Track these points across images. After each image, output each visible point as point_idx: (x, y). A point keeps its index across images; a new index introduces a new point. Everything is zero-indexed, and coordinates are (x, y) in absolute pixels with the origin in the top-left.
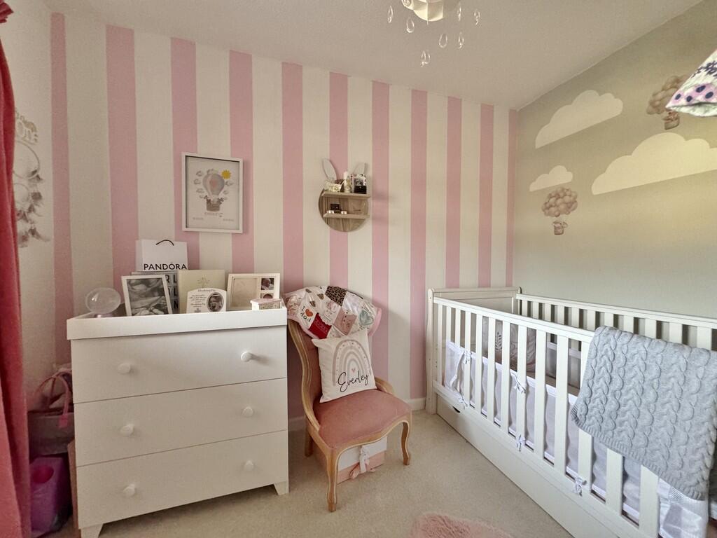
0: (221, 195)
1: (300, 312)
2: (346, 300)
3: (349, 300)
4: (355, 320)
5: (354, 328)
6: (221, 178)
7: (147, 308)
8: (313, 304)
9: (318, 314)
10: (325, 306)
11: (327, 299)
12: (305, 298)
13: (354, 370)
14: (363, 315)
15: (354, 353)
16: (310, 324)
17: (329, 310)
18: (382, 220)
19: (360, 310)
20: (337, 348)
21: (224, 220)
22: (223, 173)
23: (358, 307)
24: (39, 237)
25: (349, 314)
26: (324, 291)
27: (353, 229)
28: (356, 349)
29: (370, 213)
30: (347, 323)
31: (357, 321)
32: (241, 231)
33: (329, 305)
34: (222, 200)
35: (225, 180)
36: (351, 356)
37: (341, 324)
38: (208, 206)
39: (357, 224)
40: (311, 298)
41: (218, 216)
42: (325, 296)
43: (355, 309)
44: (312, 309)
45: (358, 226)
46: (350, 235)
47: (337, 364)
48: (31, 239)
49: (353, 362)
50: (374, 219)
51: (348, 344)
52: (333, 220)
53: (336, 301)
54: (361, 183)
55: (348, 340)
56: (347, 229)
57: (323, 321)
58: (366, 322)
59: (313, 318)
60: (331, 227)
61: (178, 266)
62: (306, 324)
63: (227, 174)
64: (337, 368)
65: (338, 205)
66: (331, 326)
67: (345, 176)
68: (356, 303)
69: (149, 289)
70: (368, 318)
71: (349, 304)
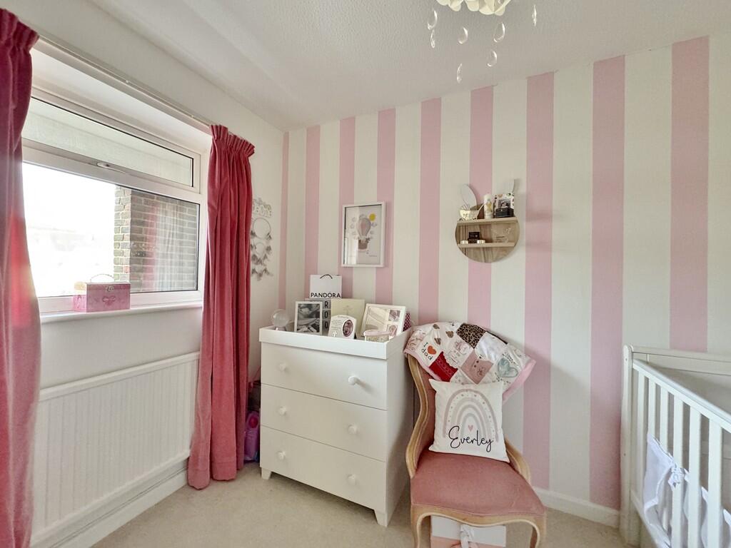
0: (369, 235)
1: (421, 347)
2: (481, 342)
3: (486, 343)
4: (489, 369)
5: (487, 377)
6: (369, 221)
7: (307, 325)
8: (438, 341)
9: (442, 353)
10: (453, 345)
11: (457, 338)
12: (430, 334)
13: (471, 428)
14: (503, 364)
15: (474, 408)
16: (431, 363)
17: (457, 351)
18: (542, 246)
19: (499, 358)
20: (454, 396)
21: (371, 256)
22: (370, 216)
23: (496, 353)
24: (268, 273)
25: (483, 359)
26: (455, 329)
27: (497, 259)
28: (478, 403)
29: (523, 239)
30: (478, 371)
31: (493, 369)
32: (381, 265)
33: (458, 345)
34: (369, 239)
35: (372, 222)
36: (469, 410)
37: (471, 370)
38: (359, 245)
39: (504, 253)
40: (437, 334)
41: (365, 254)
42: (455, 334)
43: (492, 355)
44: (436, 347)
45: (505, 255)
46: (495, 266)
47: (450, 414)
48: (265, 275)
49: (471, 418)
50: (528, 245)
51: (470, 395)
52: (472, 250)
53: (469, 342)
54: (508, 205)
55: (471, 390)
56: (490, 260)
57: (447, 362)
58: (505, 374)
59: (435, 357)
60: (470, 257)
61: (334, 295)
62: (427, 361)
63: (373, 217)
64: (449, 418)
65: (478, 233)
66: (457, 369)
67: (486, 199)
68: (495, 348)
69: (311, 312)
70: (510, 369)
71: (484, 348)
